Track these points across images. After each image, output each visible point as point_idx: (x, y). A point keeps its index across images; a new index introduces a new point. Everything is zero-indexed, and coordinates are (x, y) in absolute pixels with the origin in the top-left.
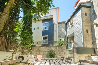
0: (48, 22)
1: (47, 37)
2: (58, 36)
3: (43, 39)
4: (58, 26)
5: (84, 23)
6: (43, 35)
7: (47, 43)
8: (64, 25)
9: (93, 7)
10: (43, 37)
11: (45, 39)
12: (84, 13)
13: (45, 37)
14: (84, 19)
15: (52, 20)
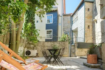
0: (52, 15)
1: (51, 31)
2: (63, 30)
3: (47, 33)
4: (64, 18)
5: (86, 18)
6: (46, 29)
7: (51, 37)
8: (69, 17)
9: (95, 3)
10: (47, 31)
11: (49, 33)
12: (87, 8)
13: (49, 31)
14: (86, 15)
15: (57, 12)
